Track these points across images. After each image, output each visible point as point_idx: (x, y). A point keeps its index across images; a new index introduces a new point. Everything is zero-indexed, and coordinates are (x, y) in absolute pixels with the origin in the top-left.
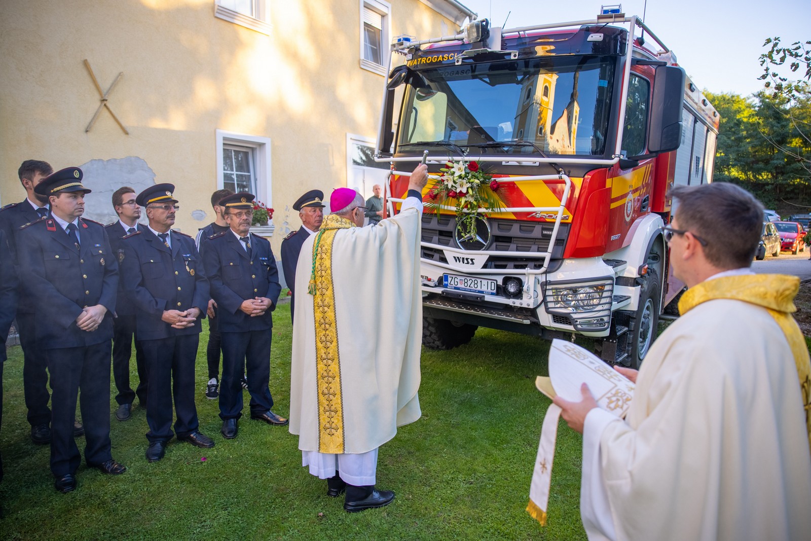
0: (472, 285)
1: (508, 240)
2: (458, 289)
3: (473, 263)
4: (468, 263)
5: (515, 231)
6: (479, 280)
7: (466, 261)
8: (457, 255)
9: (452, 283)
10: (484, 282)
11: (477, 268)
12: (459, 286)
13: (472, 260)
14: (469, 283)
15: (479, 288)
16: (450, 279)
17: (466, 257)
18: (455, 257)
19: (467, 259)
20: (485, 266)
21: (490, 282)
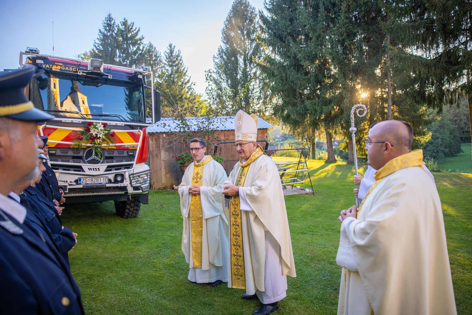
0: (96, 181)
1: (112, 158)
2: (88, 184)
3: (99, 170)
4: (96, 170)
5: (116, 154)
6: (99, 178)
7: (95, 170)
8: (90, 167)
9: (84, 181)
10: (102, 179)
11: (102, 172)
12: (88, 182)
13: (98, 169)
14: (94, 180)
15: (99, 182)
16: (82, 180)
17: (95, 167)
18: (89, 169)
19: (96, 169)
20: (106, 171)
21: (105, 178)
